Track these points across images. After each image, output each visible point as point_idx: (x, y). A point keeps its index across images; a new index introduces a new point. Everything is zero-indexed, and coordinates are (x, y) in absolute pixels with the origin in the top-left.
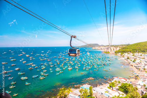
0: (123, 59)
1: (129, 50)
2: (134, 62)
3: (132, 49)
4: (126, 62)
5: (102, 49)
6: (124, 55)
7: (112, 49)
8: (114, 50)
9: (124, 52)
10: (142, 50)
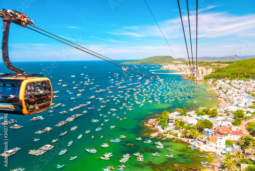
0: (214, 88)
1: (226, 74)
2: (225, 93)
3: (232, 72)
4: (216, 94)
5: (181, 69)
6: (217, 82)
7: (200, 72)
8: (202, 73)
9: (218, 77)
10: (245, 75)
